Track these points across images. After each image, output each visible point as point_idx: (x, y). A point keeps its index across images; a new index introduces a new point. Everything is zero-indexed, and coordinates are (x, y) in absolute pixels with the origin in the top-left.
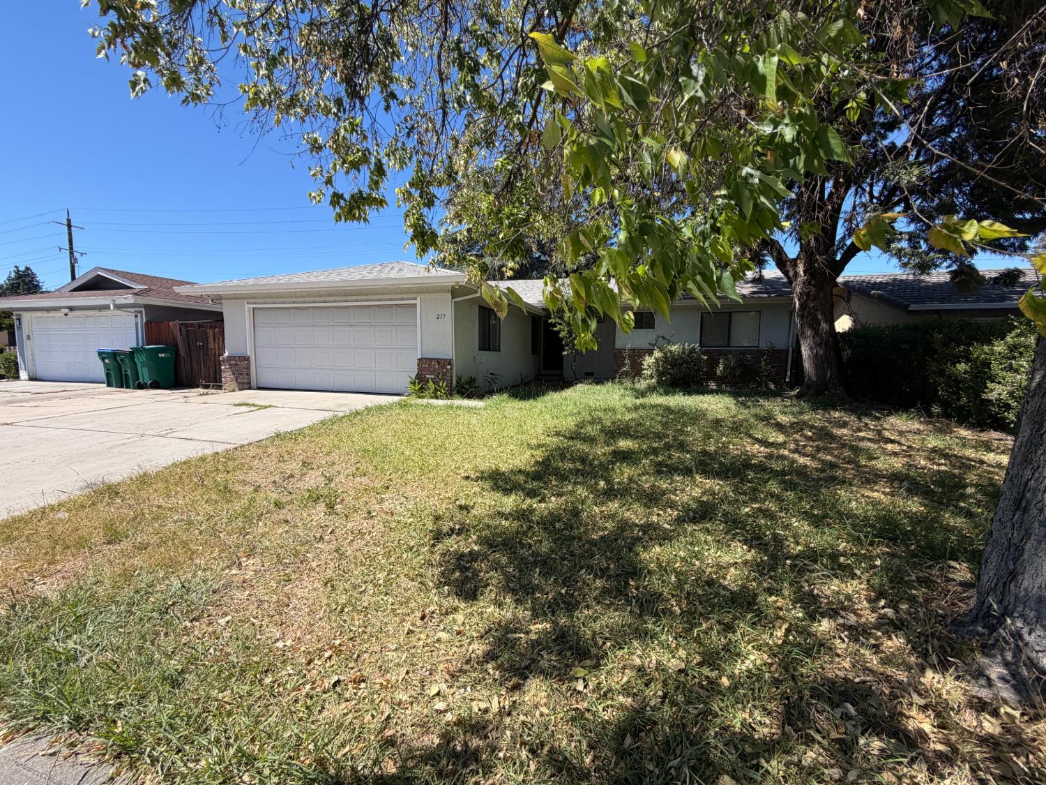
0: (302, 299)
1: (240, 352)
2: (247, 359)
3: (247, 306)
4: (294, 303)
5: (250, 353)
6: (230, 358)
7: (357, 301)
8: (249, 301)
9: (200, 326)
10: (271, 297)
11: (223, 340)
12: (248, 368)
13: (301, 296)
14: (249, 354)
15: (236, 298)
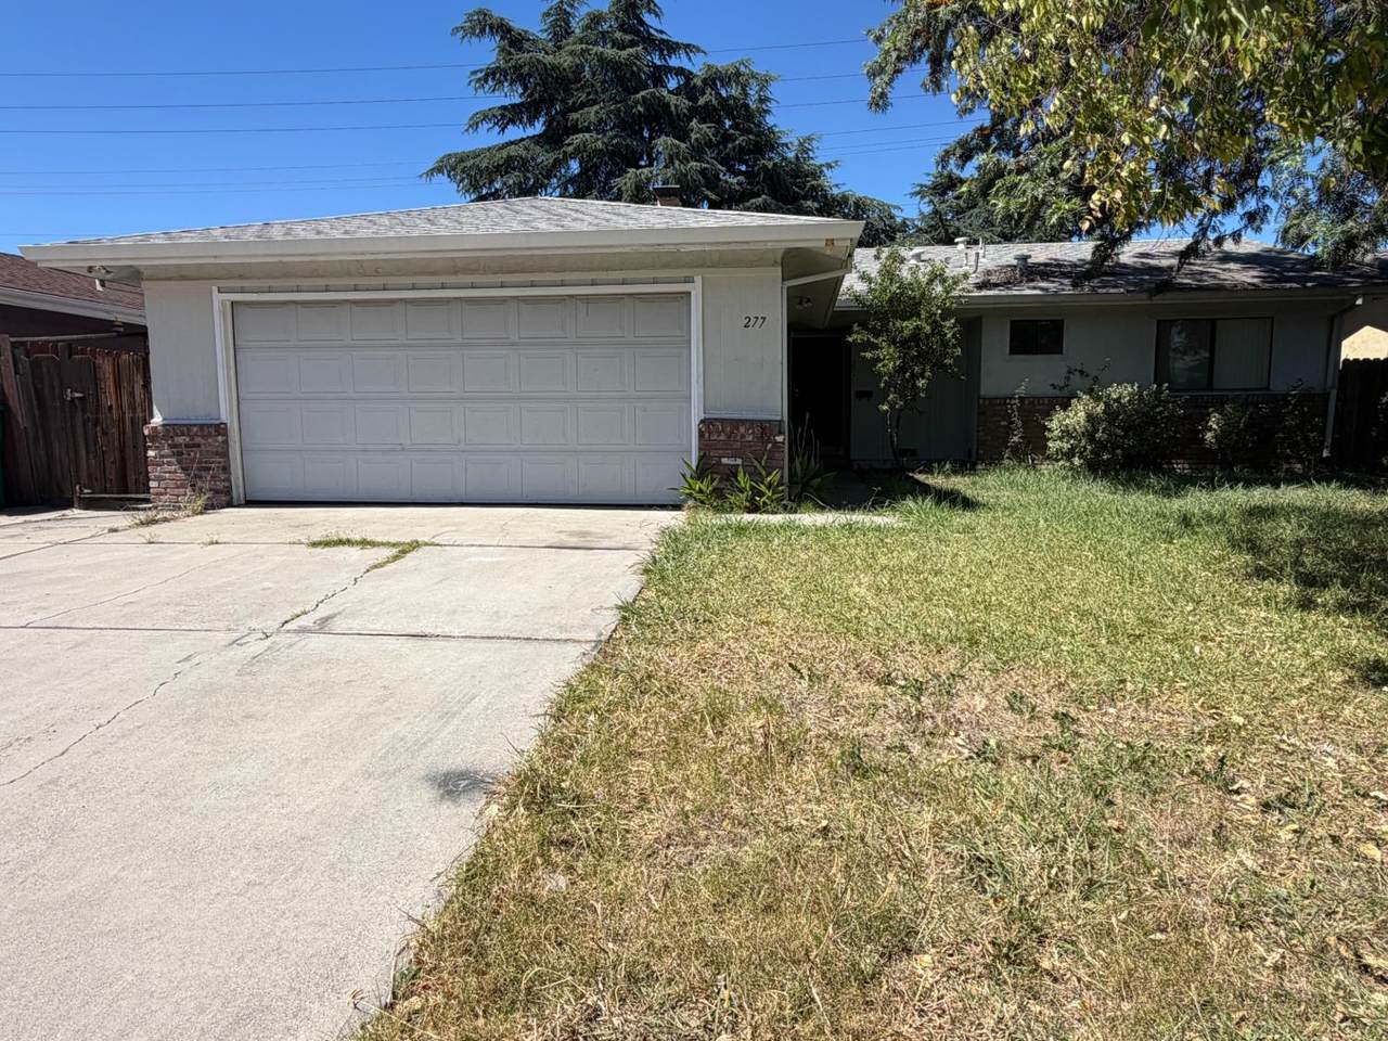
0: (380, 281)
1: (197, 413)
2: (221, 429)
3: (218, 298)
4: (356, 289)
5: (226, 414)
6: (171, 429)
7: (533, 285)
8: (222, 284)
9: (71, 348)
10: (287, 276)
11: (147, 385)
12: (225, 454)
13: (377, 273)
14: (224, 418)
15: (184, 278)
